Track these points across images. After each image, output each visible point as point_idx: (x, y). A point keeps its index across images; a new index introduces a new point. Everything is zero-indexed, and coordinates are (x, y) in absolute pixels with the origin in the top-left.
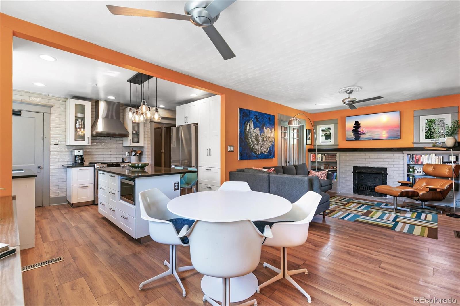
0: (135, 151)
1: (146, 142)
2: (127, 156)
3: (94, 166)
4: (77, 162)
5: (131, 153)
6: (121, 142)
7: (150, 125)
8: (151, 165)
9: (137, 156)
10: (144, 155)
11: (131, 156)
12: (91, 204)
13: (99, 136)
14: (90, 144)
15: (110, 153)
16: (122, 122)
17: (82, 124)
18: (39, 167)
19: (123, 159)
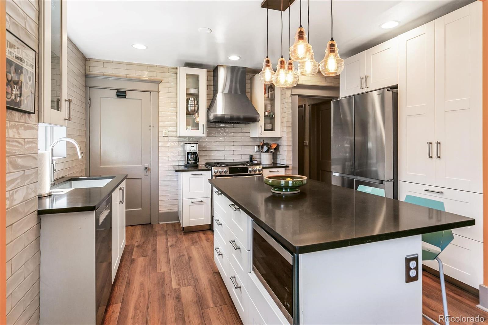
0: (267, 144)
1: (285, 129)
2: (256, 152)
3: (211, 170)
4: (190, 162)
5: (262, 148)
6: (248, 130)
7: (290, 101)
8: (293, 168)
9: (271, 152)
10: (281, 151)
11: (262, 153)
12: (208, 229)
13: (218, 122)
14: (205, 135)
15: (233, 148)
16: (249, 98)
17: (196, 104)
18: (146, 168)
19: (251, 157)
